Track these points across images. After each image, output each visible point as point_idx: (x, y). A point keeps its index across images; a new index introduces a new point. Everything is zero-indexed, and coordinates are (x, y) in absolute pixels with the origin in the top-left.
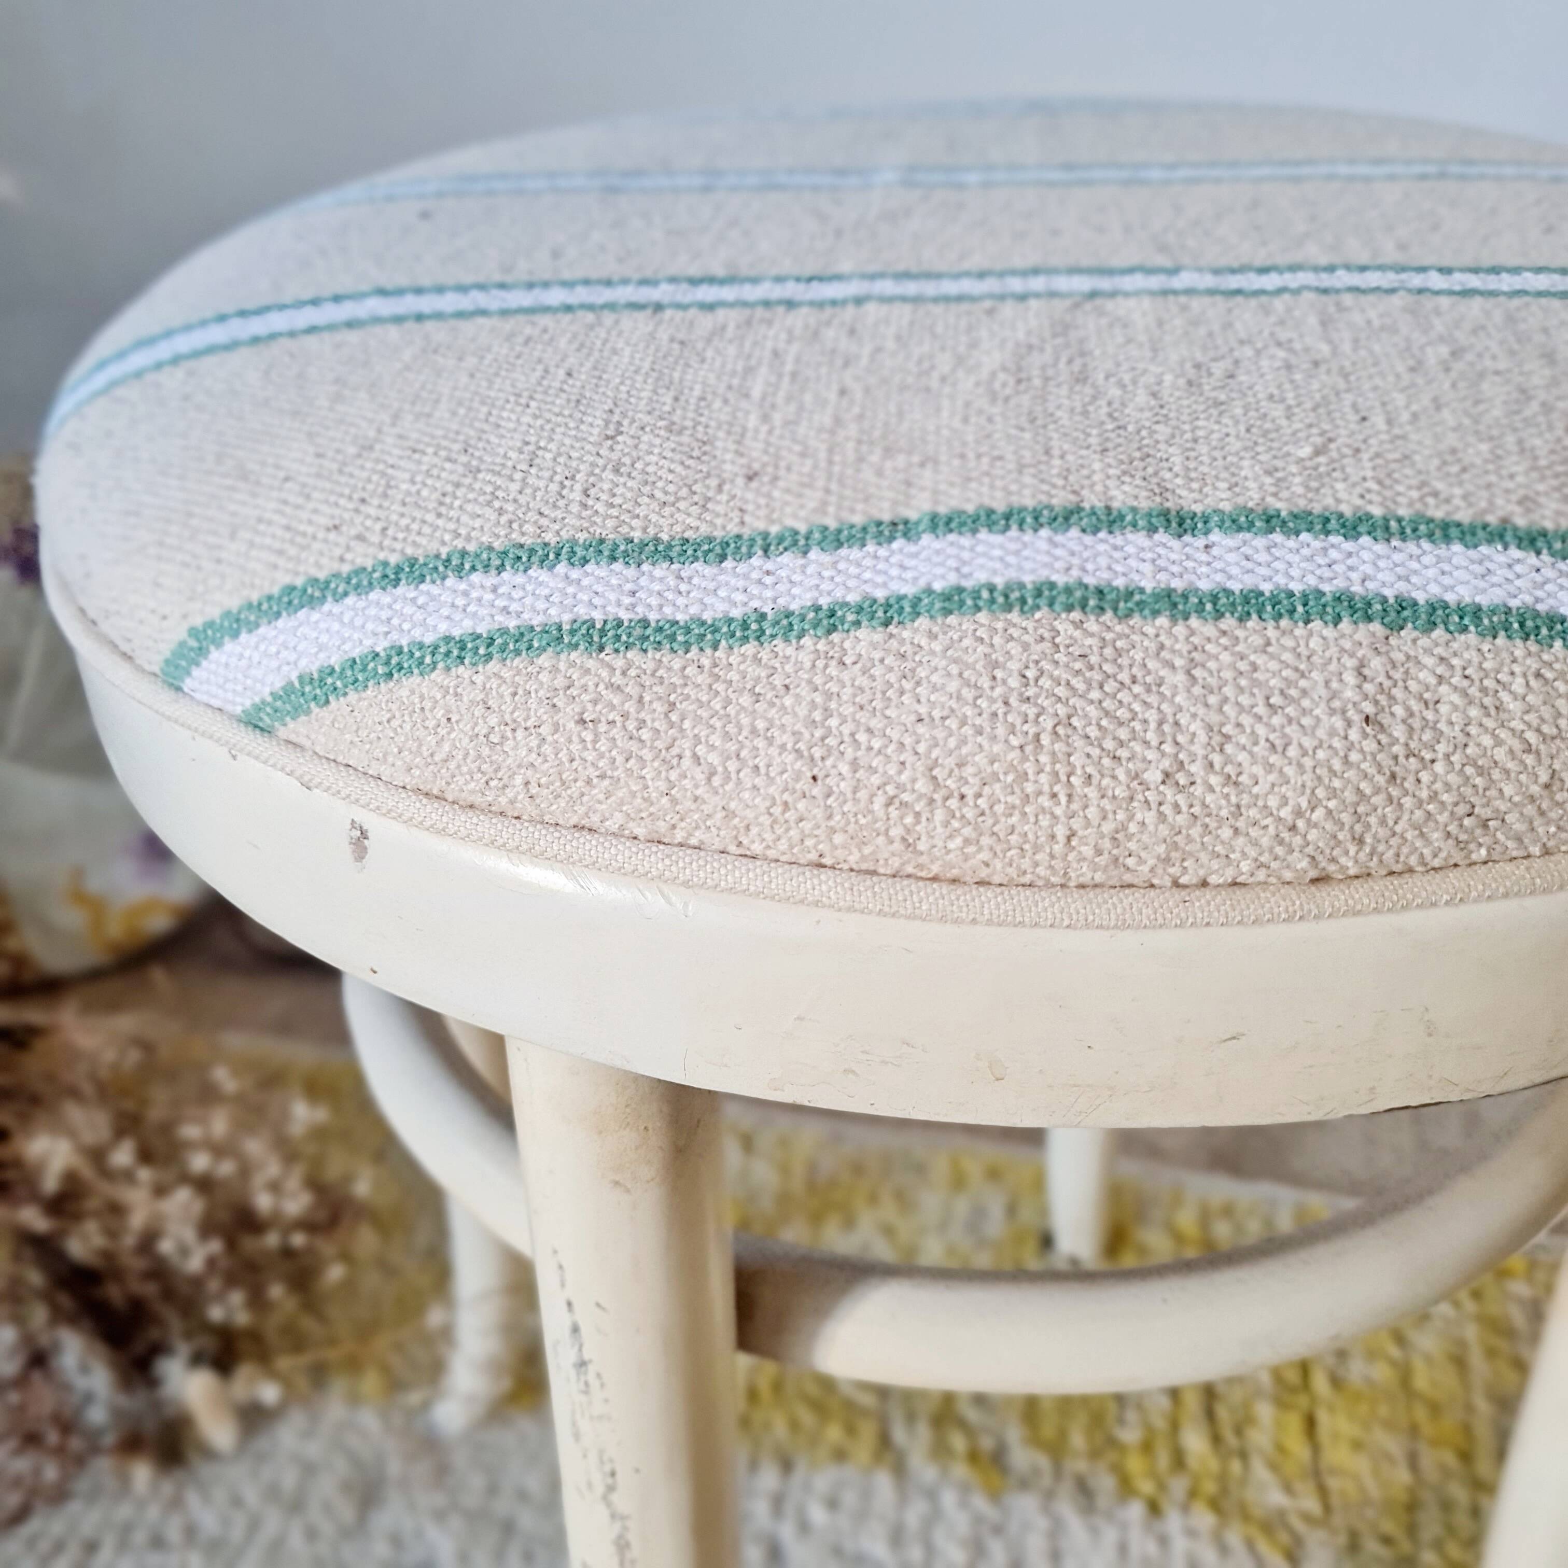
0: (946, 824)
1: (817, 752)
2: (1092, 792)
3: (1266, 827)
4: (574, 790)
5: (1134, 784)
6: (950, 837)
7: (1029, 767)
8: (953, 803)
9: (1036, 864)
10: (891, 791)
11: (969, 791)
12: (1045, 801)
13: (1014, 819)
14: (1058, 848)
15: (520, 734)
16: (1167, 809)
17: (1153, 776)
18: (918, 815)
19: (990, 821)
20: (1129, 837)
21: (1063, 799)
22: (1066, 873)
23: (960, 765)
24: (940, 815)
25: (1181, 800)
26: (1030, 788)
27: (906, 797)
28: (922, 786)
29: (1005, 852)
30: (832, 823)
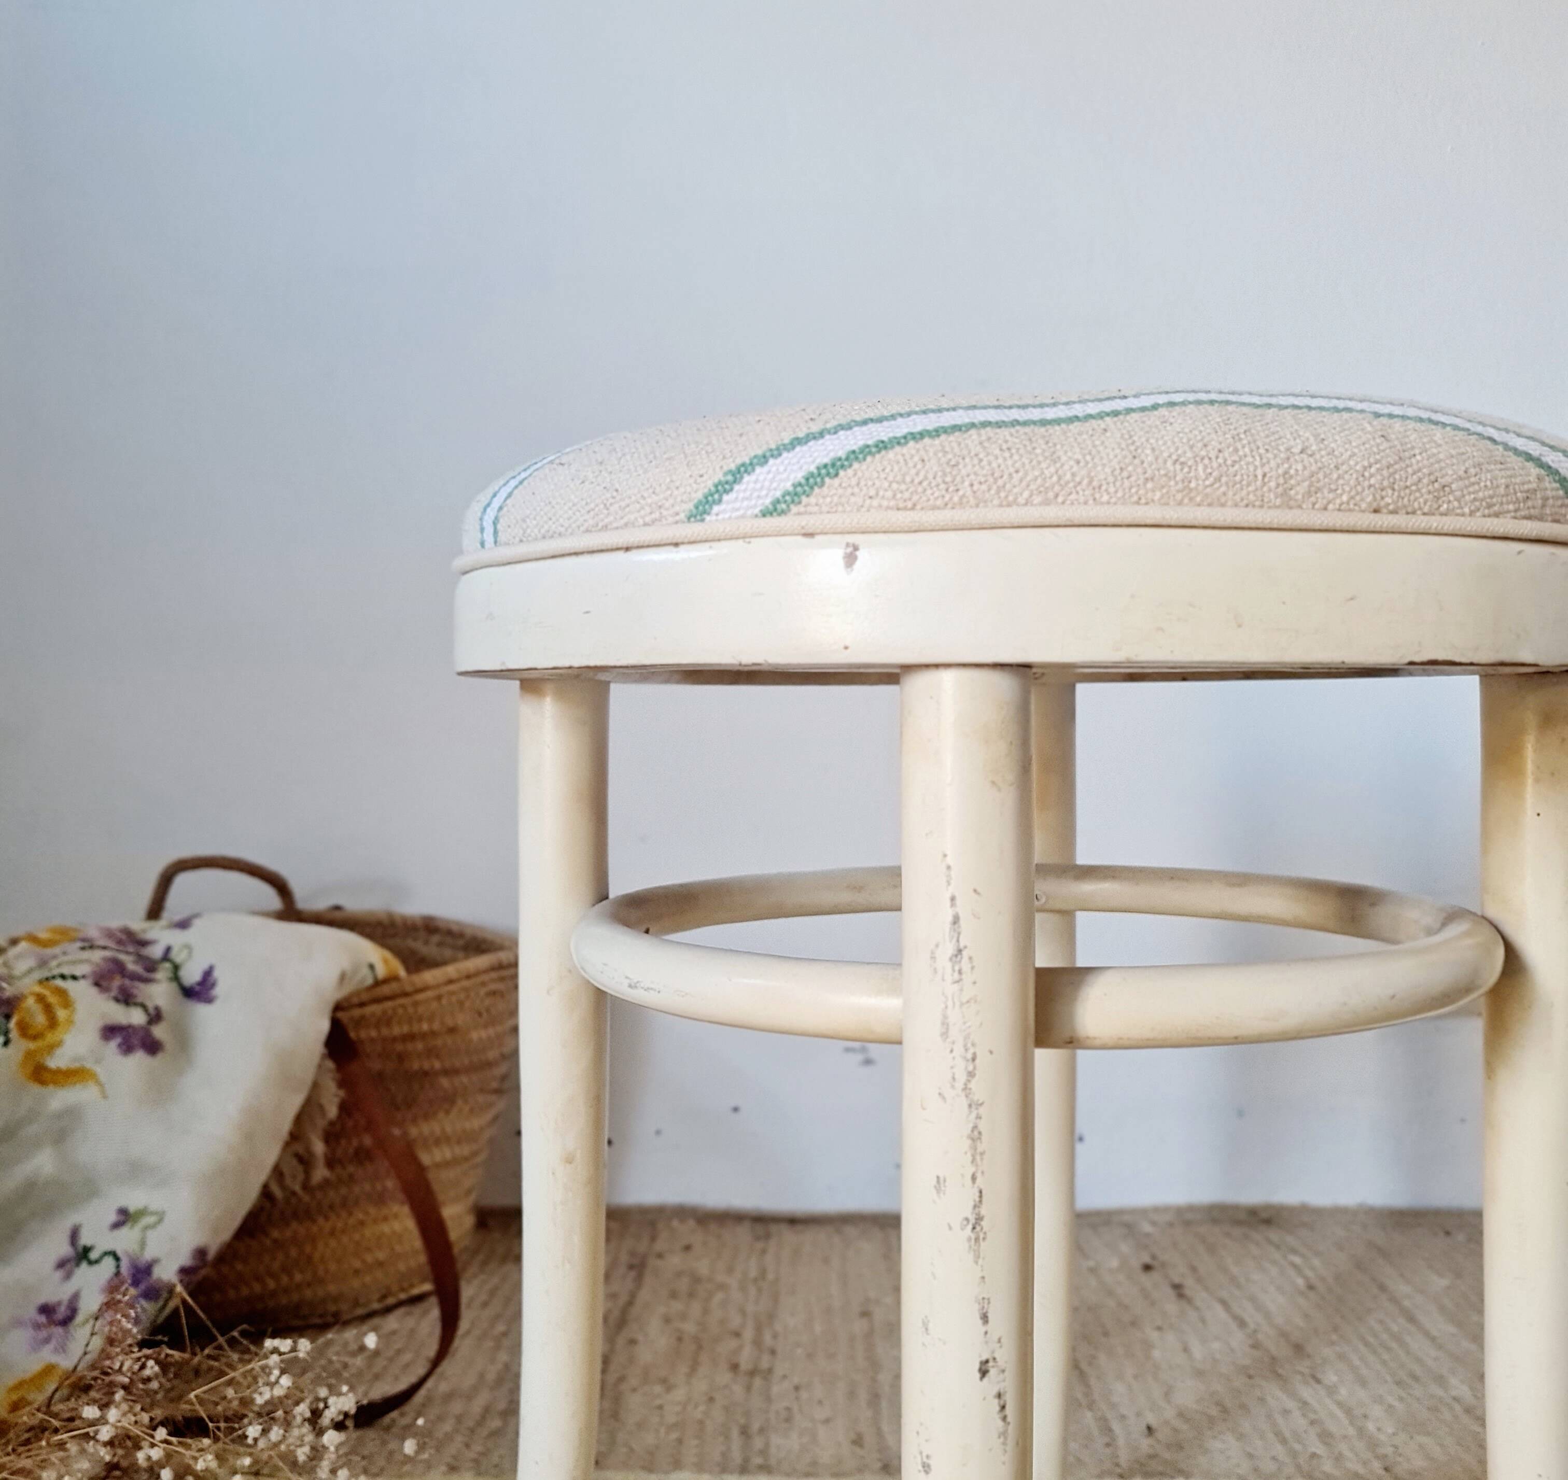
0: (1205, 470)
1: (1132, 448)
2: (1270, 455)
3: (1351, 475)
4: (1000, 482)
5: (1288, 453)
6: (1207, 479)
7: (1239, 445)
8: (1206, 461)
9: (1248, 494)
10: (1174, 457)
11: (1213, 454)
12: (1250, 459)
13: (1237, 467)
14: (1259, 483)
15: (967, 460)
16: (1306, 463)
17: (1296, 450)
18: (1190, 467)
19: (1225, 469)
20: (1291, 477)
21: (1258, 458)
22: (1262, 500)
23: (1205, 446)
24: (1200, 468)
25: (1312, 460)
26: (1241, 453)
27: (1182, 459)
28: (1189, 454)
29: (1233, 486)
30: (1147, 475)
